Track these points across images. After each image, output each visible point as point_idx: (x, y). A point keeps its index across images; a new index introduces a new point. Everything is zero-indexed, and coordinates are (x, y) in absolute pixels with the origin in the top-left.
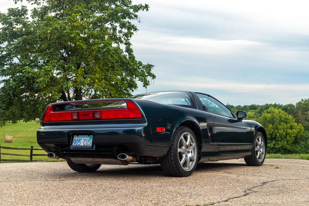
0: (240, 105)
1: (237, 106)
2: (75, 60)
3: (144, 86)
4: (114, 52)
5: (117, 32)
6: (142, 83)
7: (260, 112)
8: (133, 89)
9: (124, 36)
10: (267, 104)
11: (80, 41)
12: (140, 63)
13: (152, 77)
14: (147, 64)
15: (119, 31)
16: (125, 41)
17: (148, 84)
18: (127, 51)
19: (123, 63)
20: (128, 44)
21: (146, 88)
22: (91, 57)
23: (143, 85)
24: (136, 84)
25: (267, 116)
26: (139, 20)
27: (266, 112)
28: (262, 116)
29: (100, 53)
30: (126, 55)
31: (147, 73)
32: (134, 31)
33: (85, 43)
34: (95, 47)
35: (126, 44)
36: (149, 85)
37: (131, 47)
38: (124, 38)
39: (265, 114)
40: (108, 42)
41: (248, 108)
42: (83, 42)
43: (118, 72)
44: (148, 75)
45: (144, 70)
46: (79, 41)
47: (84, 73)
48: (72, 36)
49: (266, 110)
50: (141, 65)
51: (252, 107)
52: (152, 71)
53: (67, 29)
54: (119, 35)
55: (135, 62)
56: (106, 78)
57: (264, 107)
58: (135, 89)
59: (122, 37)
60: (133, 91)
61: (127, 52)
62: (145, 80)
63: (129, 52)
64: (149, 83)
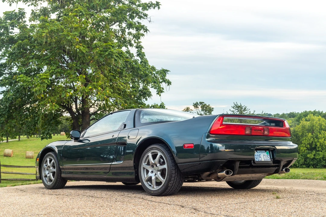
0: (279, 113)
1: (275, 114)
2: (75, 65)
3: (158, 94)
4: (118, 55)
5: (126, 34)
6: (156, 90)
7: (299, 120)
8: (147, 97)
9: (134, 39)
10: (306, 111)
11: (81, 44)
12: (153, 68)
13: (167, 84)
14: (162, 69)
15: (128, 33)
16: (136, 44)
17: (162, 92)
18: (138, 55)
19: (133, 68)
20: (139, 47)
21: (160, 95)
22: (93, 62)
23: (157, 92)
24: (150, 92)
25: (305, 124)
26: (149, 20)
27: (305, 120)
28: (300, 124)
29: (102, 57)
30: (138, 60)
31: (161, 79)
32: (145, 32)
33: (86, 47)
34: (97, 51)
35: (137, 47)
36: (164, 92)
37: (143, 51)
38: (135, 40)
39: (303, 122)
40: (112, 45)
41: (287, 116)
42: (85, 46)
43: (126, 79)
44: (162, 82)
45: (157, 76)
46: (79, 44)
47: (85, 80)
48: (68, 38)
49: (304, 118)
50: (154, 71)
51: (291, 114)
52: (168, 77)
53: (65, 31)
54: (128, 37)
55: (147, 67)
56: (113, 86)
57: (302, 115)
58: (149, 97)
59: (132, 40)
60: (146, 99)
61: (138, 57)
62: (159, 87)
63: (140, 56)
64: (163, 90)
